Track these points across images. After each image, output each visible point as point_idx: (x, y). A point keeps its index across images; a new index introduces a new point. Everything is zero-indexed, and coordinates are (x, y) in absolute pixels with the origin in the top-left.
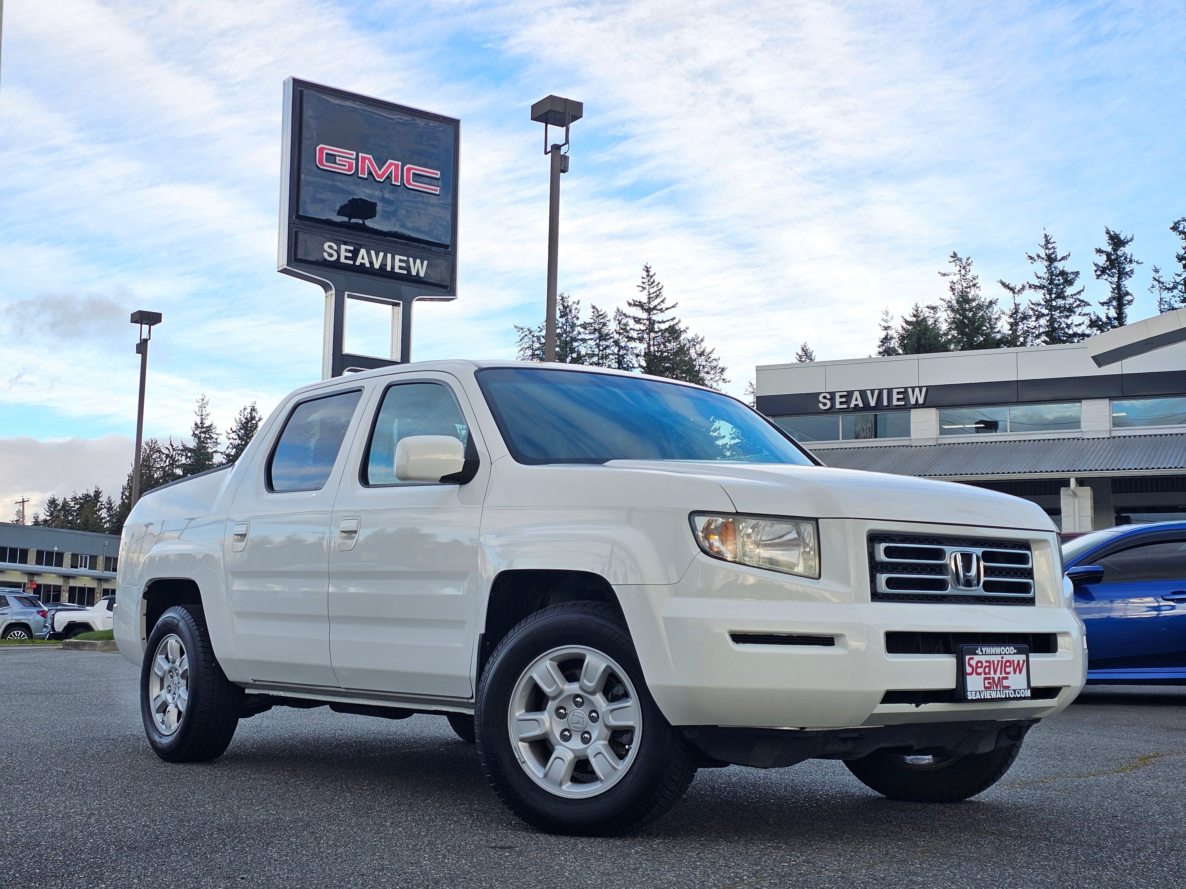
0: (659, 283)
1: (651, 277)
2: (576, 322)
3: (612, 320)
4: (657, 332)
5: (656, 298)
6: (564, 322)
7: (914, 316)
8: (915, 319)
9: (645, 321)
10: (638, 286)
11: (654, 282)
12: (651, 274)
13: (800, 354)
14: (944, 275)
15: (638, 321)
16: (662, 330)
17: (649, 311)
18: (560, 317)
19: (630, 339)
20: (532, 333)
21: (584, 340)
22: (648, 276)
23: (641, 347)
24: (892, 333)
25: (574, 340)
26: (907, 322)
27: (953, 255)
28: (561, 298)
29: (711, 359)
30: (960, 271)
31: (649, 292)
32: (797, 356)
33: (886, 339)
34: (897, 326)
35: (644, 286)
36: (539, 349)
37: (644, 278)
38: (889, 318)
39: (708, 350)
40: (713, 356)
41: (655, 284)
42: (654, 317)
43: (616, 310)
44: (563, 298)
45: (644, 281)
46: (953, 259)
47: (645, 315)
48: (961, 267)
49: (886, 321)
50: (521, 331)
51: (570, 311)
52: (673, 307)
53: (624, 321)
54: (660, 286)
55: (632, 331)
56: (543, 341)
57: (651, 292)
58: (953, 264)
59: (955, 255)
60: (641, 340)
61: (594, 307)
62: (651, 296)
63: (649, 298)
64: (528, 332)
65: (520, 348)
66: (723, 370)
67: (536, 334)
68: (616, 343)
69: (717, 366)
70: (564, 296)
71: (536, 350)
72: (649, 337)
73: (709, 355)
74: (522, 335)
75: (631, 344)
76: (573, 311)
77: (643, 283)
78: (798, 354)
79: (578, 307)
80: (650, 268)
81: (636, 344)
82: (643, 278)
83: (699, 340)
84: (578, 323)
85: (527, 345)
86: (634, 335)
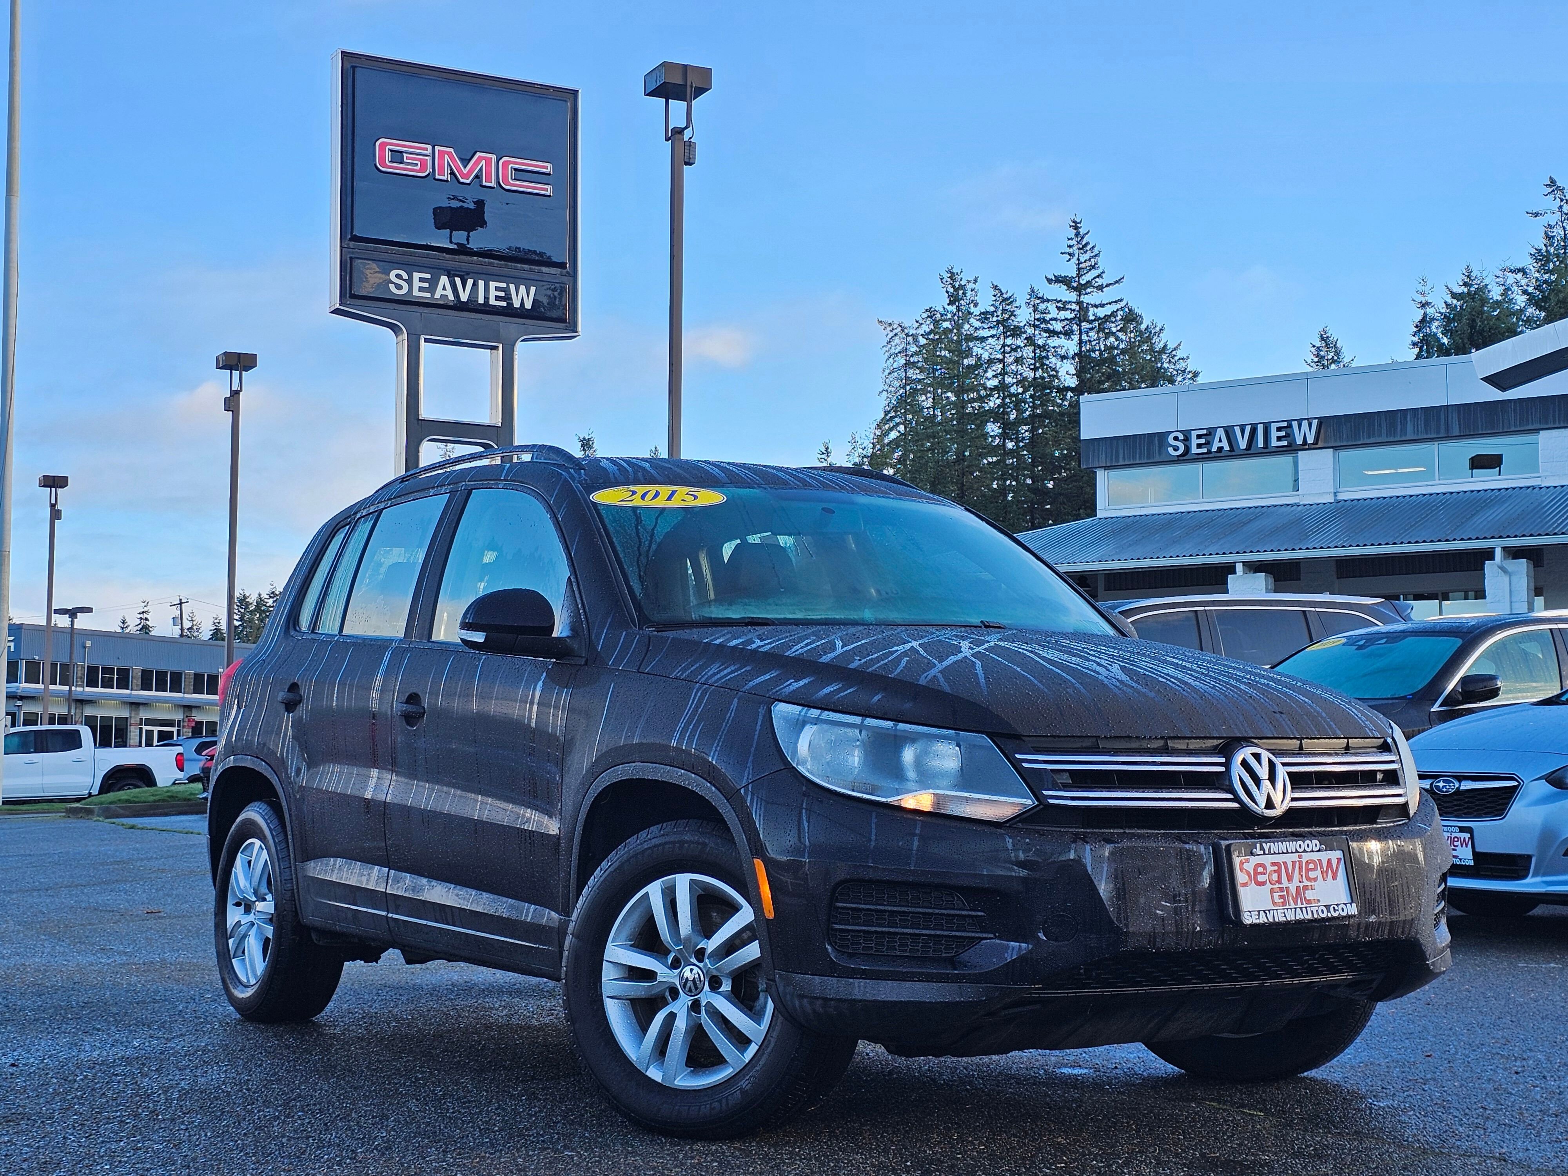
0: (1093, 247)
1: (1082, 238)
2: (972, 309)
3: (1024, 306)
4: (1091, 322)
5: (1090, 270)
6: (955, 311)
7: (1465, 284)
8: (1466, 290)
9: (1074, 306)
10: (1062, 253)
11: (1087, 244)
12: (1082, 231)
13: (1318, 344)
14: (1536, 215)
15: (1063, 306)
16: (1100, 318)
17: (1080, 289)
18: (948, 305)
19: (1053, 333)
20: (906, 331)
21: (983, 339)
22: (1077, 235)
23: (1071, 346)
24: (1430, 311)
25: (970, 338)
26: (1454, 295)
27: (1549, 183)
28: (949, 275)
29: (1176, 358)
30: (1561, 207)
31: (1078, 259)
32: (1313, 350)
33: (1424, 321)
34: (1439, 302)
35: (1071, 251)
36: (916, 353)
37: (1072, 239)
38: (1427, 289)
39: (1171, 346)
40: (1179, 354)
41: (1089, 247)
42: (1086, 299)
43: (1029, 291)
44: (952, 273)
45: (1071, 243)
46: (1550, 190)
47: (1073, 296)
48: (1562, 200)
49: (1423, 294)
50: (889, 329)
51: (964, 293)
52: (1116, 282)
53: (1042, 306)
54: (1096, 251)
55: (1053, 322)
56: (923, 341)
57: (1082, 260)
58: (1551, 197)
59: (1553, 182)
60: (1068, 334)
61: (996, 287)
62: (1081, 266)
63: (1079, 269)
64: (900, 329)
65: (887, 354)
66: (1196, 375)
67: (912, 332)
68: (1030, 340)
69: (1186, 369)
70: (954, 271)
71: (912, 356)
72: (1080, 329)
73: (1174, 353)
74: (891, 334)
75: (1053, 342)
76: (969, 293)
77: (1070, 246)
78: (1314, 346)
79: (976, 286)
80: (1080, 223)
81: (1061, 341)
82: (1069, 239)
83: (1158, 329)
84: (976, 311)
85: (899, 349)
86: (1058, 326)
